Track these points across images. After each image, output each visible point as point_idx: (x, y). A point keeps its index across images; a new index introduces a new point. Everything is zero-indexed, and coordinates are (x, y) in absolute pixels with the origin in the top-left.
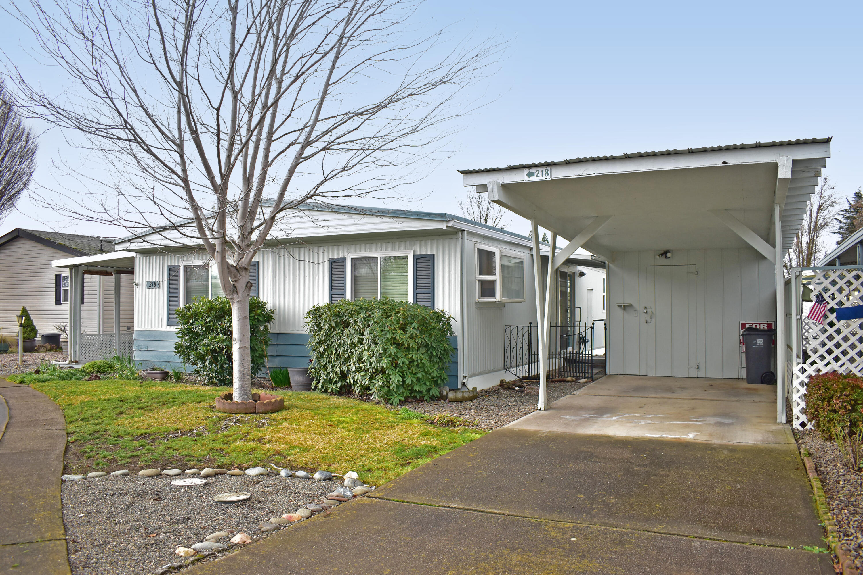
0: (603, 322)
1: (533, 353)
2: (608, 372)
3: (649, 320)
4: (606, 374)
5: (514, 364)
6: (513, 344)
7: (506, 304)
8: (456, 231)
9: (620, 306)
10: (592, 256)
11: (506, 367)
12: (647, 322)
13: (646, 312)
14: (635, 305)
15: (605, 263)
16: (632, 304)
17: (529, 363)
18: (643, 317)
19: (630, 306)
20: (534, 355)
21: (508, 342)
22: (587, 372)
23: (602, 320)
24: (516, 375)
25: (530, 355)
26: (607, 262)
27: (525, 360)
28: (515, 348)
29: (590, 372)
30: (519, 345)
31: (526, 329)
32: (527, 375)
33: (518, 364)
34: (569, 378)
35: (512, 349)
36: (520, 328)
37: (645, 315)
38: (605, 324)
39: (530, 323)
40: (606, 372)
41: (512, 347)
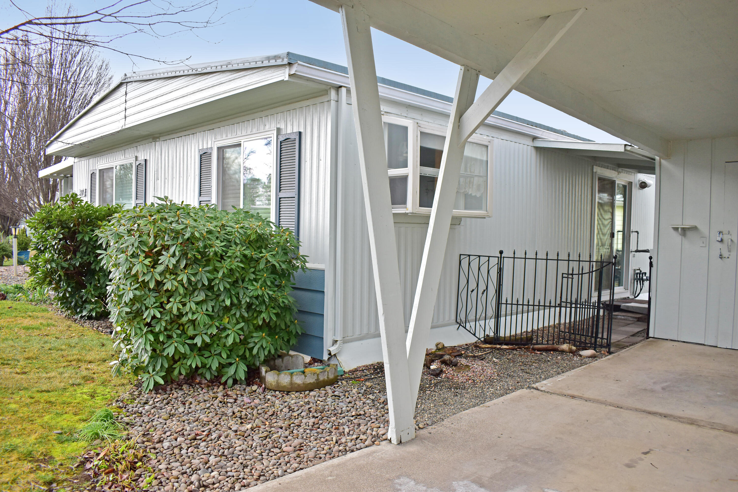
0: (648, 255)
1: (504, 301)
2: (651, 335)
3: (725, 254)
4: (648, 337)
5: (471, 316)
6: (473, 285)
7: (463, 219)
8: (324, 87)
9: (676, 229)
10: (626, 145)
11: (459, 321)
12: (721, 257)
13: (722, 241)
14: (703, 228)
15: (654, 159)
16: (698, 226)
17: (498, 316)
18: (717, 248)
19: (694, 228)
20: (506, 304)
21: (463, 282)
22: (600, 336)
23: (647, 251)
24: (474, 335)
25: (499, 304)
26: (657, 158)
27: (491, 312)
28: (475, 291)
29: (605, 336)
30: (482, 287)
31: (494, 261)
32: (492, 334)
33: (478, 317)
34: (565, 347)
35: (469, 292)
36: (483, 260)
37: (719, 245)
38: (651, 258)
39: (501, 252)
40: (648, 334)
41: (470, 290)
